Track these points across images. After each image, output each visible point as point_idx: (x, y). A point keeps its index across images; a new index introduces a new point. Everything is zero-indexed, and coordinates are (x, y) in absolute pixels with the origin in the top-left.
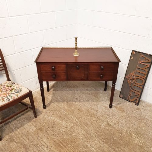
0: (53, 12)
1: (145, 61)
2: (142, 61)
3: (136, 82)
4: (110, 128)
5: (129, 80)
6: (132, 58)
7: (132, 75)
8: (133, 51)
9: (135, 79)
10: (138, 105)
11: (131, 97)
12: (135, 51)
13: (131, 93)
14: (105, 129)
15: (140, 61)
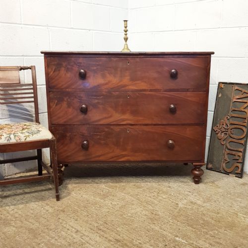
0: (90, 30)
1: (242, 96)
2: (237, 97)
3: (232, 135)
4: (195, 206)
5: (219, 135)
6: (220, 96)
7: (225, 124)
8: (220, 83)
9: (229, 130)
10: (241, 177)
11: (228, 164)
12: (223, 83)
13: (226, 157)
14: (186, 208)
15: (234, 97)
